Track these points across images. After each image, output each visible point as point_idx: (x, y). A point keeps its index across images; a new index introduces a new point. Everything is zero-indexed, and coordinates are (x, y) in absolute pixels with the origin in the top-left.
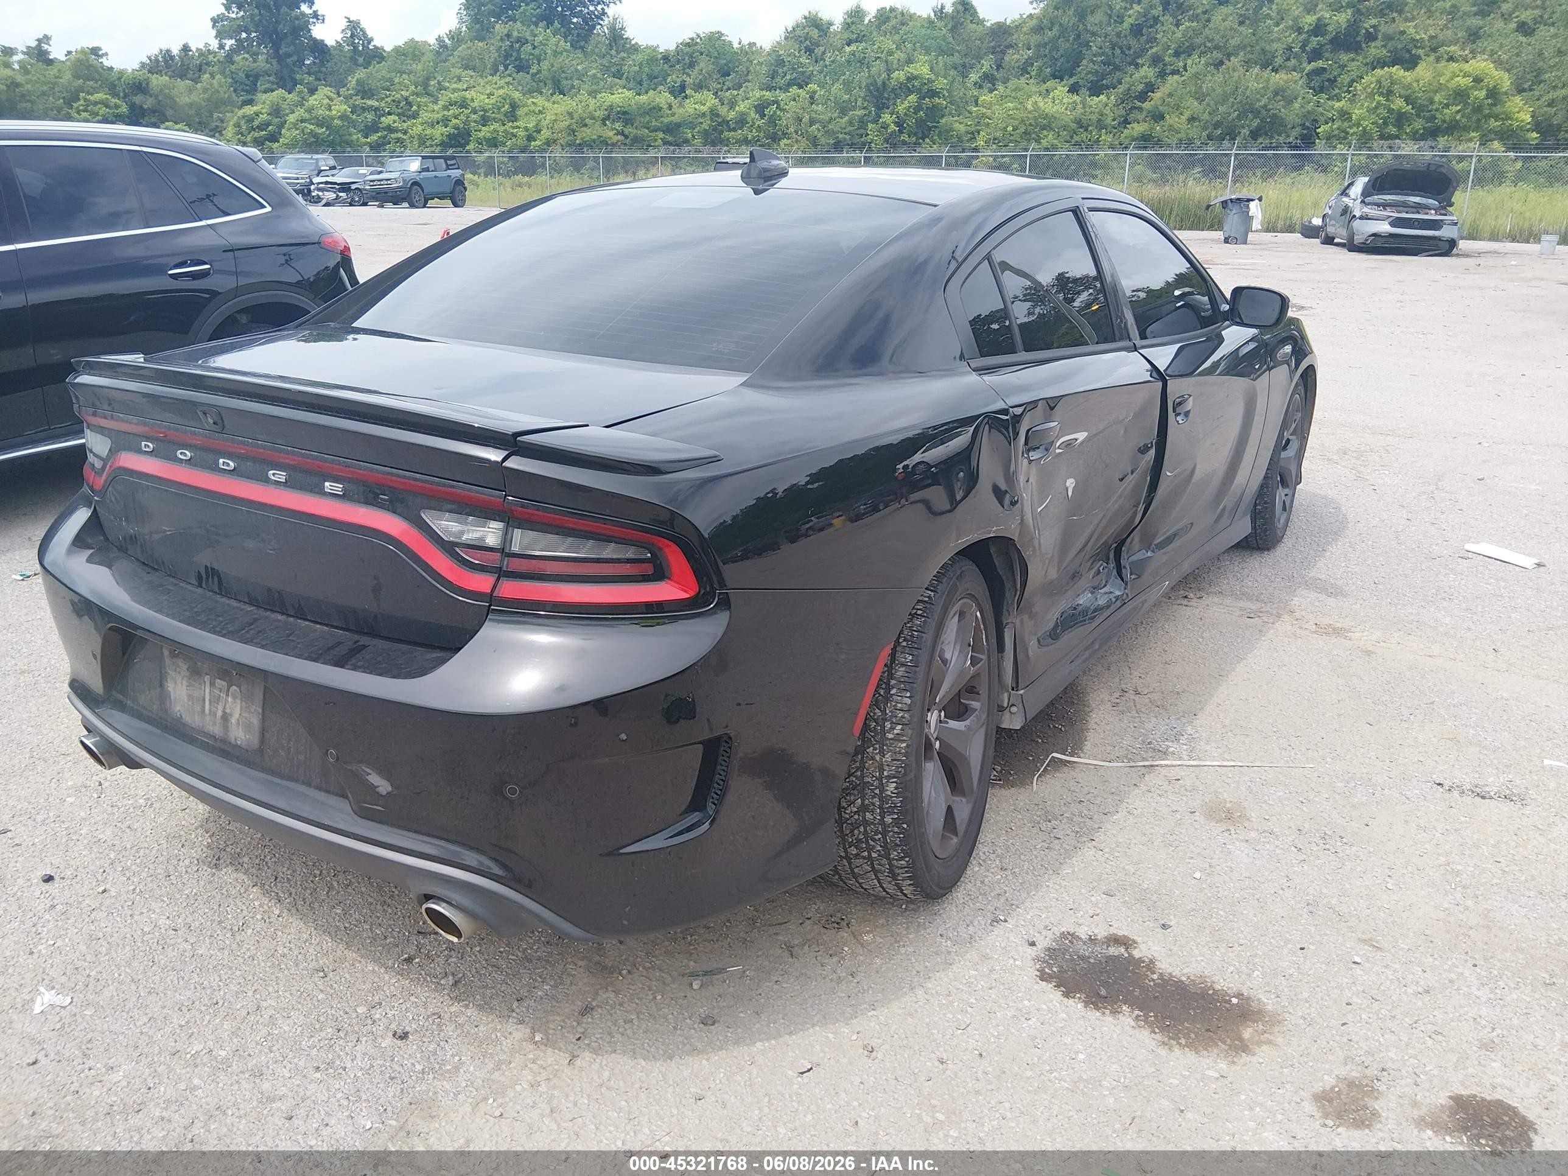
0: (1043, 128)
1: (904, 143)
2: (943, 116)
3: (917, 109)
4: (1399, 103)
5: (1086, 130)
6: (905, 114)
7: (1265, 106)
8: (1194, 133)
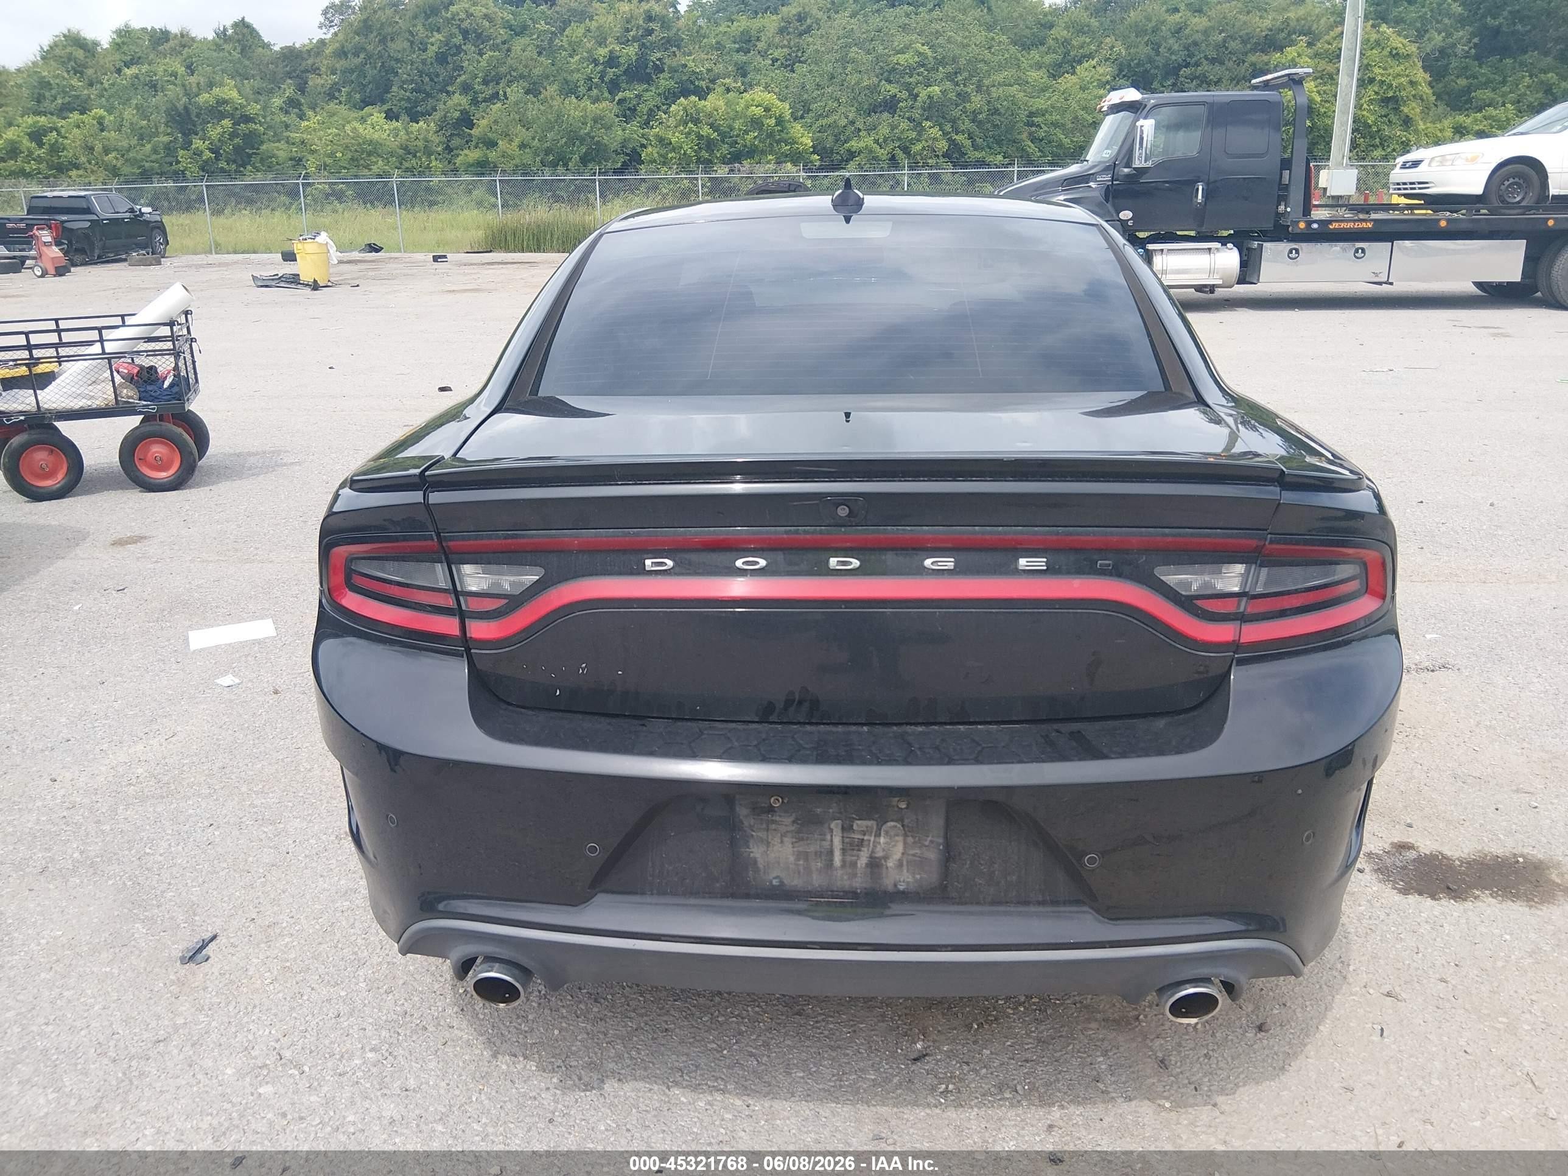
0: (370, 154)
1: (223, 170)
2: (262, 142)
3: (233, 135)
4: (706, 130)
5: (415, 156)
6: (219, 140)
7: (588, 134)
8: (528, 158)
